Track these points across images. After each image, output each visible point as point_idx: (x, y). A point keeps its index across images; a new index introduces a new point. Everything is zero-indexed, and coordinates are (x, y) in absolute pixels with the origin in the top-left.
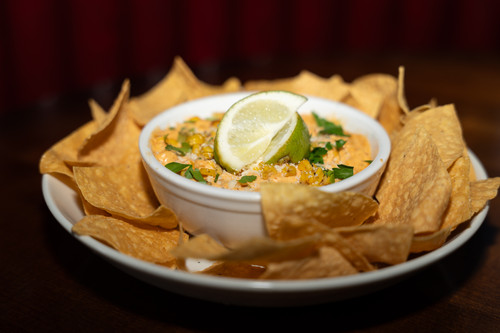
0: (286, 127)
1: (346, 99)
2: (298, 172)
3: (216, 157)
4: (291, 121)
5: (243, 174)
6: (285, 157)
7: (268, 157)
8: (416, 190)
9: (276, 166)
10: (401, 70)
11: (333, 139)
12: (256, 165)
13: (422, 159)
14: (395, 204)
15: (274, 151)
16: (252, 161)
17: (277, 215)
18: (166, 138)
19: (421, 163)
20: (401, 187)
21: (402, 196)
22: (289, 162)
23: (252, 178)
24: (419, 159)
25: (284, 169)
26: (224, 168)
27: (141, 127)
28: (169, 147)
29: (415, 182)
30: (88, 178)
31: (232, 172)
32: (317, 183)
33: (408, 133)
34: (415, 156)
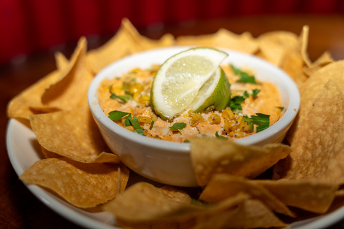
0: (211, 79)
1: (258, 53)
2: (222, 120)
3: (151, 105)
4: (214, 74)
5: (175, 122)
6: (212, 106)
7: (196, 106)
8: (328, 138)
9: (203, 114)
10: (306, 29)
11: (249, 88)
12: (186, 112)
13: (332, 110)
14: (306, 148)
15: (201, 101)
16: (182, 109)
17: (205, 167)
18: (111, 89)
19: (331, 113)
20: (311, 132)
21: (313, 142)
22: (214, 110)
23: (183, 125)
24: (328, 108)
25: (210, 118)
26: (159, 115)
28: (113, 96)
29: (326, 130)
30: (44, 124)
31: (165, 119)
32: (239, 130)
33: (313, 83)
34: (324, 106)
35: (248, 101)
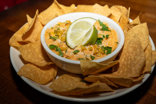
0: (89, 32)
1: (110, 16)
2: (93, 49)
3: (66, 41)
4: (91, 29)
5: (75, 50)
6: (90, 43)
7: (84, 43)
8: (133, 57)
9: (86, 47)
10: (129, 8)
11: (105, 33)
12: (80, 45)
13: (136, 46)
14: (125, 60)
16: (78, 44)
18: (50, 34)
19: (135, 47)
20: (128, 54)
21: (128, 58)
22: (90, 45)
23: (78, 51)
24: (134, 45)
25: (89, 48)
26: (69, 47)
27: (43, 26)
28: (51, 38)
29: (133, 54)
30: (24, 49)
31: (71, 49)
32: (100, 53)
33: (130, 33)
34: (133, 44)
35: (104, 39)
